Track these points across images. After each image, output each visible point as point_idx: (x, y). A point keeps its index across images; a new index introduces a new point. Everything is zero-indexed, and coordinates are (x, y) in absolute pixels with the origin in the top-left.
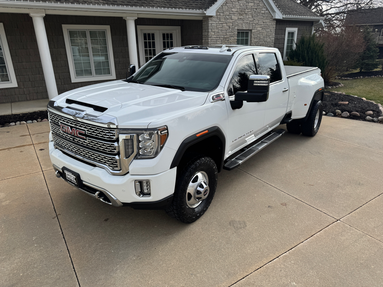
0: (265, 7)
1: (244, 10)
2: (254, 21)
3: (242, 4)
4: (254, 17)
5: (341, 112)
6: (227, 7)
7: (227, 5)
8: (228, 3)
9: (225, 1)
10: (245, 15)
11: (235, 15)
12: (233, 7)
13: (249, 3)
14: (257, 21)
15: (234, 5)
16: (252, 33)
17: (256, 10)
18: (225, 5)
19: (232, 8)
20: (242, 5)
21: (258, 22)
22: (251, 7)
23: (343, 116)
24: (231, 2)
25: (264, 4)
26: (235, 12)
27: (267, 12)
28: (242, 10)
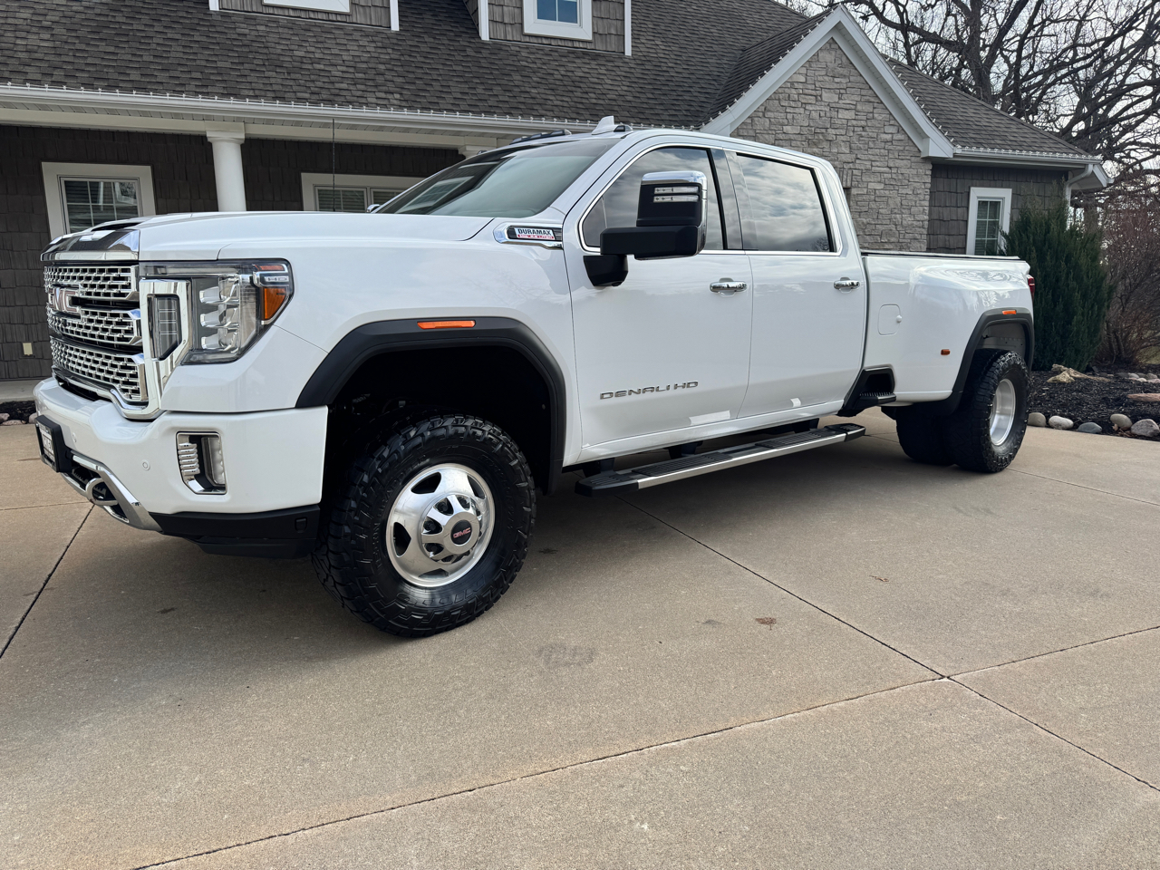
0: (892, 122)
1: (824, 131)
2: (858, 161)
3: (815, 115)
4: (856, 152)
5: (1129, 420)
6: (767, 120)
7: (769, 114)
8: (769, 111)
9: (762, 105)
10: (825, 145)
11: (794, 143)
12: (786, 121)
13: (840, 111)
14: (868, 163)
15: (789, 116)
16: (852, 198)
17: (864, 131)
18: (761, 114)
19: (783, 125)
20: (818, 117)
21: (872, 166)
22: (845, 122)
23: (1138, 433)
24: (780, 109)
25: (891, 114)
26: (792, 137)
27: (900, 136)
28: (818, 131)
